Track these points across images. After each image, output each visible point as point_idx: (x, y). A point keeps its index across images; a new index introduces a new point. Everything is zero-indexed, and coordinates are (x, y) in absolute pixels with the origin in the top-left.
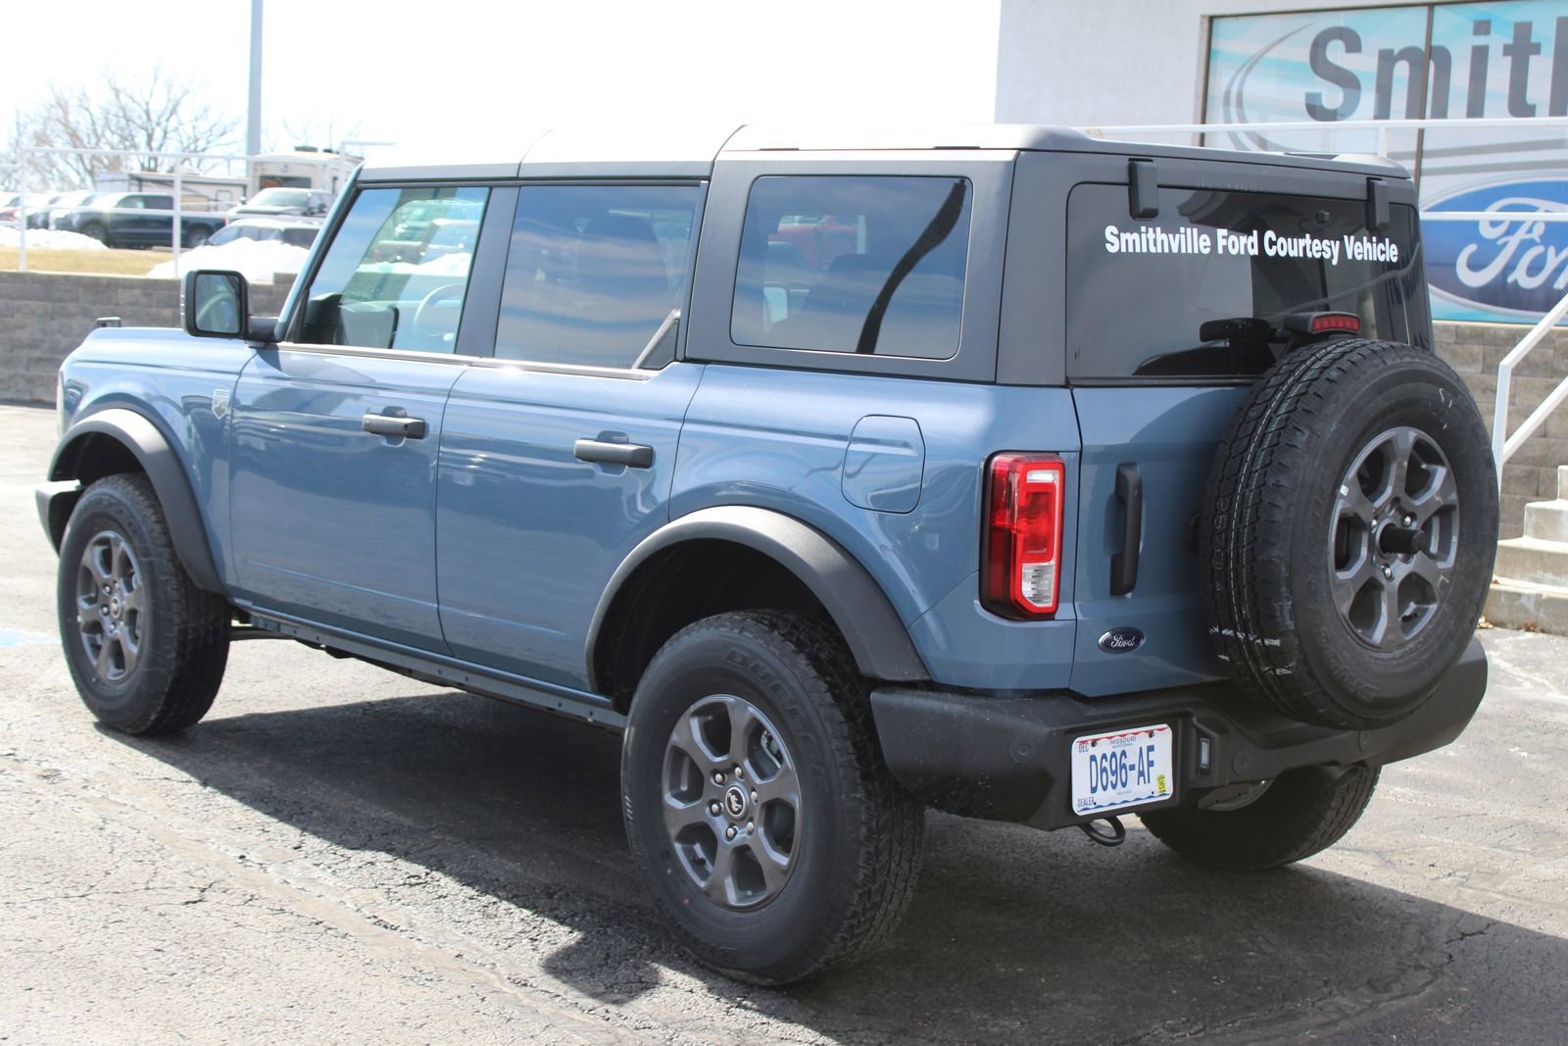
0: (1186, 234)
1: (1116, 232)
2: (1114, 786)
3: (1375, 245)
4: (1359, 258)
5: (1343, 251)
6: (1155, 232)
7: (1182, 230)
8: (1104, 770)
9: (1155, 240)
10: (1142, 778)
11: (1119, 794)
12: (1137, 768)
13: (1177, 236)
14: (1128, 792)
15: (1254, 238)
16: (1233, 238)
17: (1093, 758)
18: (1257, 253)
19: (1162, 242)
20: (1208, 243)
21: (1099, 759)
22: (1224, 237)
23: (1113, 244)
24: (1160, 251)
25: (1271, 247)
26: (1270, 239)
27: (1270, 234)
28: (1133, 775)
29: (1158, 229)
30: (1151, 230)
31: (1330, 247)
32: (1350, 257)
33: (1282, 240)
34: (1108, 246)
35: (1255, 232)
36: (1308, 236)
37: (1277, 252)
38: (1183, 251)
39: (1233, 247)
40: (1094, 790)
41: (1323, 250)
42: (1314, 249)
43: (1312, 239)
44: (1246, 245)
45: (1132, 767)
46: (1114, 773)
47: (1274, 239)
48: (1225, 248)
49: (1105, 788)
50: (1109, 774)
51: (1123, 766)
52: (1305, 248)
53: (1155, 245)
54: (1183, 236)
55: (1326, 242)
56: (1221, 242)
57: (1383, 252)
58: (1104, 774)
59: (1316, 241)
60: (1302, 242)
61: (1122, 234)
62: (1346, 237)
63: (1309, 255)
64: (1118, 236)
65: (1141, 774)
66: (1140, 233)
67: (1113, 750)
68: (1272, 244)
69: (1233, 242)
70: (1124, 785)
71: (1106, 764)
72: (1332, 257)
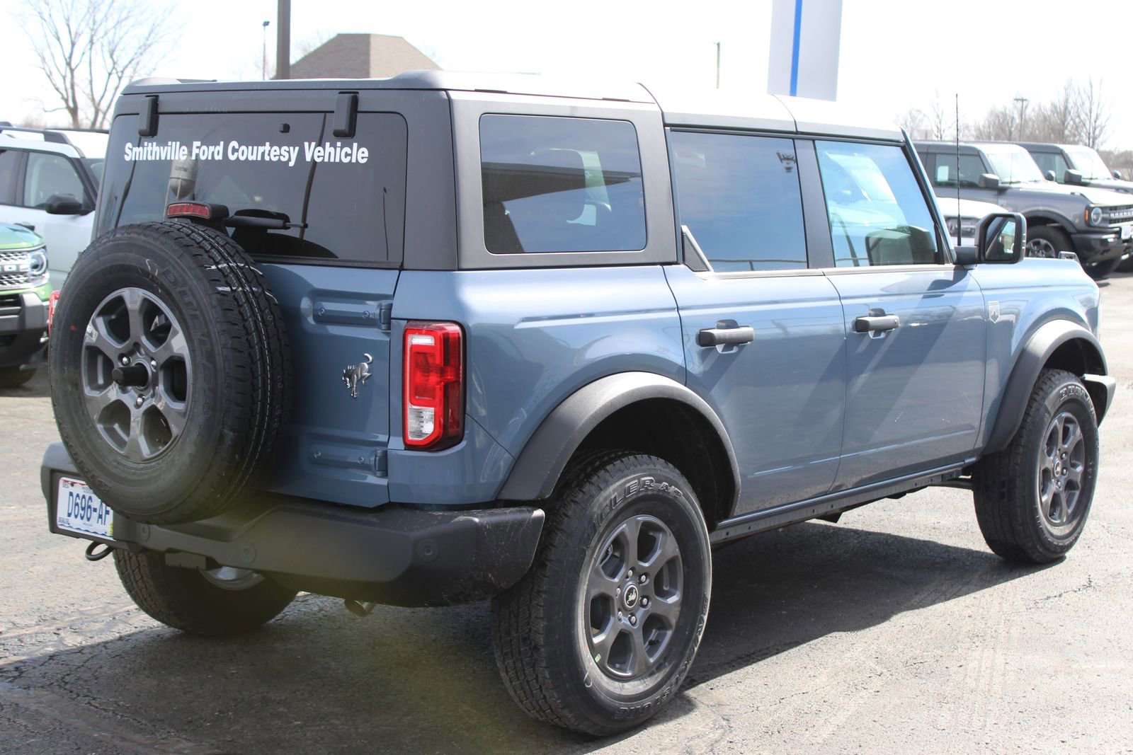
0: (171, 146)
1: (131, 147)
2: (82, 518)
3: (338, 149)
4: (318, 160)
5: (301, 154)
6: (152, 146)
7: (170, 143)
8: (77, 504)
9: (152, 151)
10: (100, 520)
11: (84, 524)
12: (98, 511)
13: (166, 148)
14: (90, 525)
15: (220, 148)
16: (204, 148)
17: (71, 494)
18: (221, 158)
19: (156, 152)
20: (186, 152)
21: (75, 496)
22: (197, 147)
23: (128, 155)
24: (153, 159)
25: (233, 154)
26: (234, 147)
27: (234, 144)
28: (95, 515)
29: (155, 144)
30: (150, 144)
31: (289, 152)
32: (308, 159)
33: (244, 148)
34: (126, 156)
35: (222, 143)
36: (268, 144)
37: (238, 157)
38: (168, 158)
39: (204, 154)
40: (69, 515)
41: (281, 155)
42: (273, 153)
43: (271, 146)
44: (213, 153)
45: (95, 510)
46: (83, 509)
47: (237, 147)
48: (197, 155)
49: (76, 516)
50: (80, 508)
51: (89, 507)
52: (263, 154)
53: (151, 155)
54: (169, 148)
55: (285, 148)
56: (195, 151)
57: (347, 155)
58: (77, 507)
59: (276, 148)
60: (261, 149)
61: (134, 148)
62: (306, 144)
63: (267, 158)
64: (131, 150)
65: (100, 517)
66: (143, 147)
67: (84, 494)
68: (234, 150)
69: (204, 151)
70: (89, 519)
71: (78, 501)
72: (290, 159)
